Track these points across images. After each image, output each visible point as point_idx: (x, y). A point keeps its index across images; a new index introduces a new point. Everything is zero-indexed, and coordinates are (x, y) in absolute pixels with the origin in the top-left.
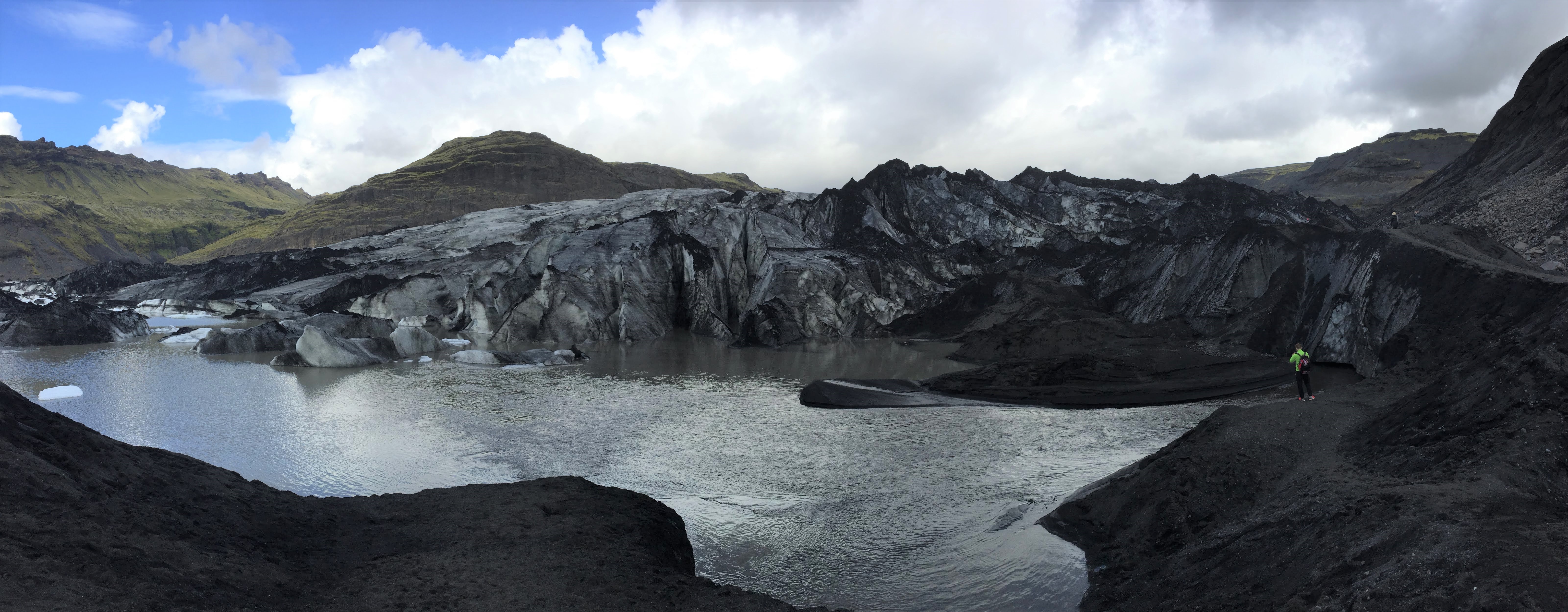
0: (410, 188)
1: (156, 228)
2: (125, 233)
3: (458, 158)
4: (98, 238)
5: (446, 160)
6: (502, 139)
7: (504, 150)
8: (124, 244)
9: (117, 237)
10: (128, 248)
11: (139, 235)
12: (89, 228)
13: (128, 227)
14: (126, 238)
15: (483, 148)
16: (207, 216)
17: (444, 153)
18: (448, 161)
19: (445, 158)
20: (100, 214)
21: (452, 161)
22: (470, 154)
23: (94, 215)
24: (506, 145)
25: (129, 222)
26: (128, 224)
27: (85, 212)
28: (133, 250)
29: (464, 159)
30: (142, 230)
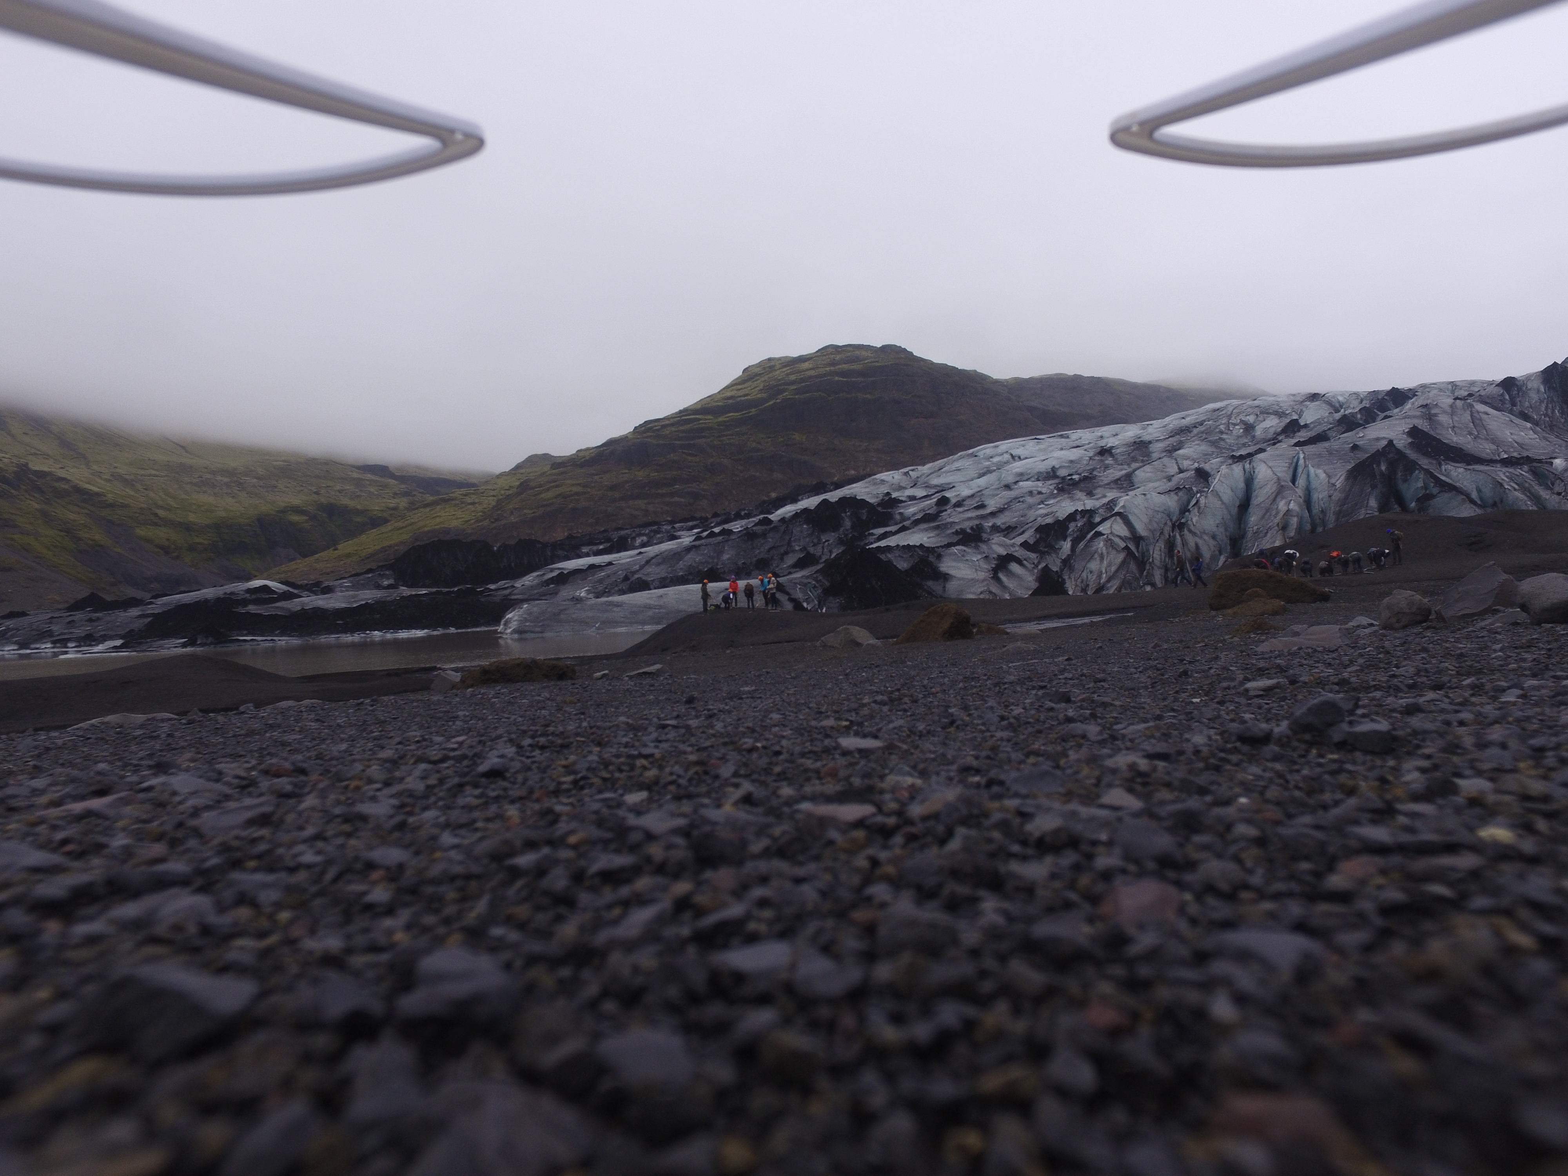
0: (704, 440)
1: (223, 514)
2: (155, 524)
3: (774, 390)
4: (98, 536)
5: (755, 395)
6: (838, 357)
7: (843, 374)
8: (158, 546)
9: (140, 532)
10: (167, 553)
11: (188, 528)
12: (72, 516)
13: (161, 513)
14: (161, 534)
15: (812, 373)
16: (323, 491)
17: (750, 383)
18: (759, 396)
19: (754, 391)
20: (95, 489)
21: (764, 395)
22: (793, 383)
23: (78, 490)
24: (845, 367)
25: (160, 503)
26: (161, 507)
27: (56, 484)
28: (178, 557)
29: (784, 391)
30: (192, 518)
